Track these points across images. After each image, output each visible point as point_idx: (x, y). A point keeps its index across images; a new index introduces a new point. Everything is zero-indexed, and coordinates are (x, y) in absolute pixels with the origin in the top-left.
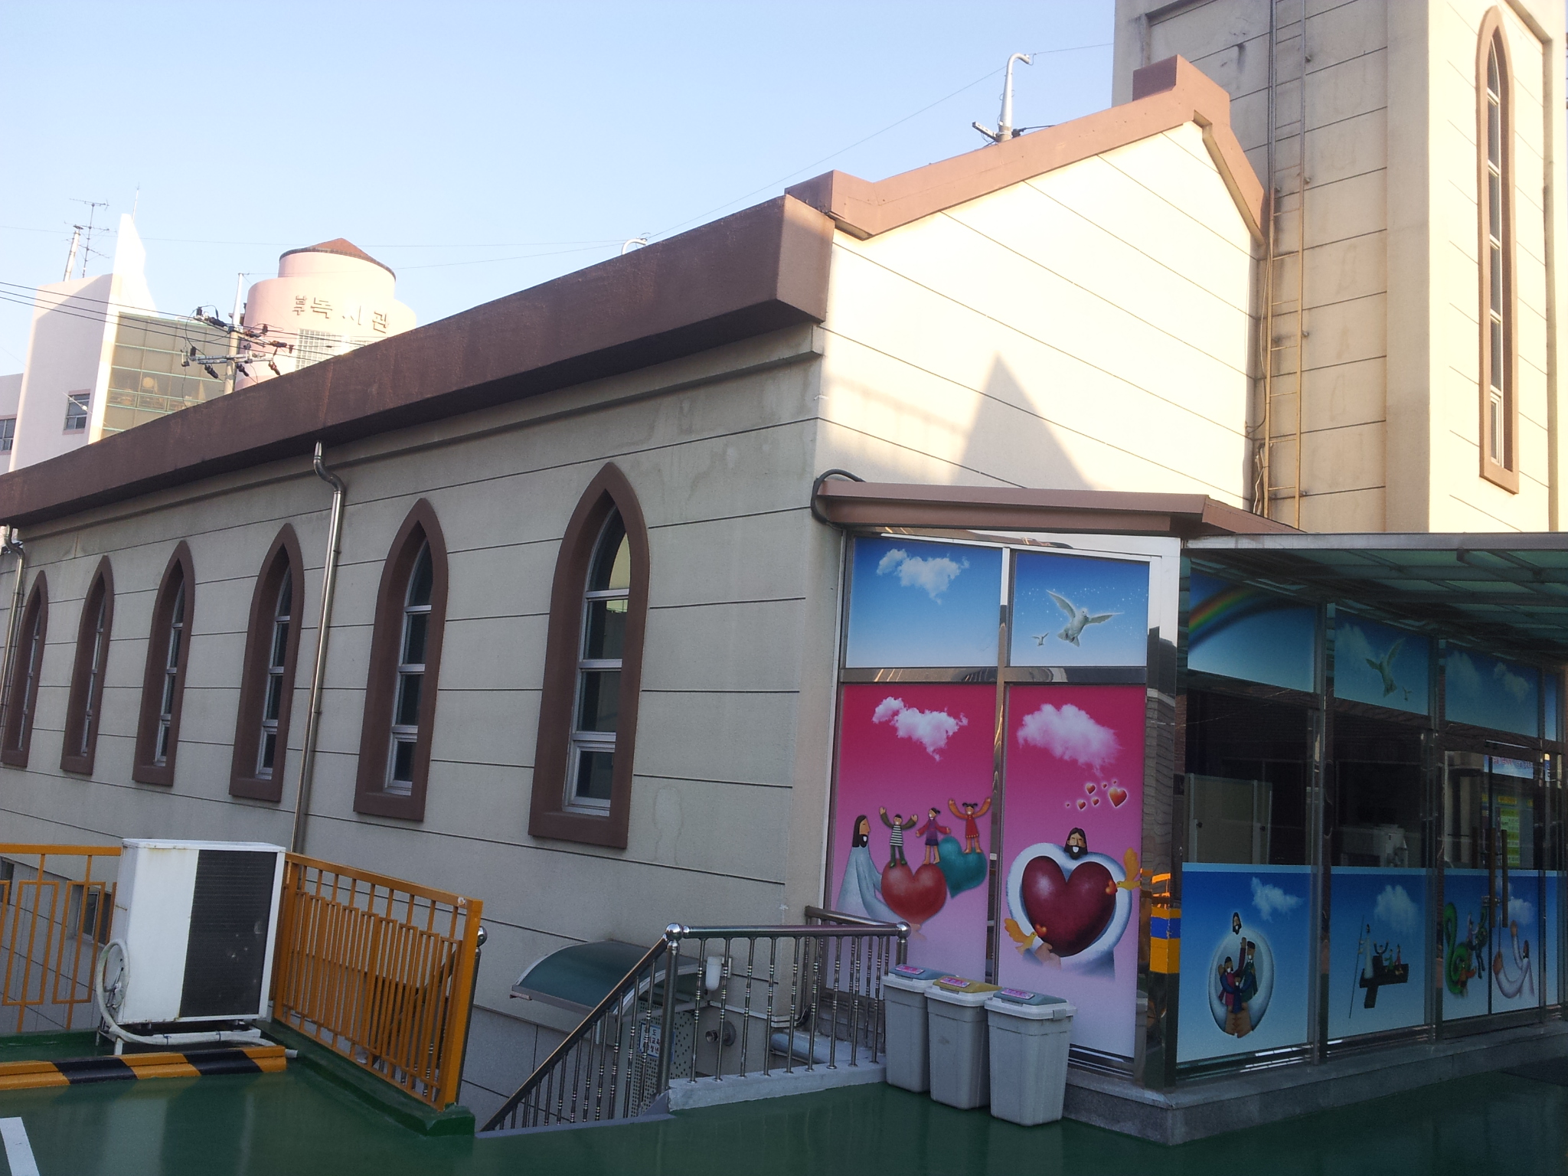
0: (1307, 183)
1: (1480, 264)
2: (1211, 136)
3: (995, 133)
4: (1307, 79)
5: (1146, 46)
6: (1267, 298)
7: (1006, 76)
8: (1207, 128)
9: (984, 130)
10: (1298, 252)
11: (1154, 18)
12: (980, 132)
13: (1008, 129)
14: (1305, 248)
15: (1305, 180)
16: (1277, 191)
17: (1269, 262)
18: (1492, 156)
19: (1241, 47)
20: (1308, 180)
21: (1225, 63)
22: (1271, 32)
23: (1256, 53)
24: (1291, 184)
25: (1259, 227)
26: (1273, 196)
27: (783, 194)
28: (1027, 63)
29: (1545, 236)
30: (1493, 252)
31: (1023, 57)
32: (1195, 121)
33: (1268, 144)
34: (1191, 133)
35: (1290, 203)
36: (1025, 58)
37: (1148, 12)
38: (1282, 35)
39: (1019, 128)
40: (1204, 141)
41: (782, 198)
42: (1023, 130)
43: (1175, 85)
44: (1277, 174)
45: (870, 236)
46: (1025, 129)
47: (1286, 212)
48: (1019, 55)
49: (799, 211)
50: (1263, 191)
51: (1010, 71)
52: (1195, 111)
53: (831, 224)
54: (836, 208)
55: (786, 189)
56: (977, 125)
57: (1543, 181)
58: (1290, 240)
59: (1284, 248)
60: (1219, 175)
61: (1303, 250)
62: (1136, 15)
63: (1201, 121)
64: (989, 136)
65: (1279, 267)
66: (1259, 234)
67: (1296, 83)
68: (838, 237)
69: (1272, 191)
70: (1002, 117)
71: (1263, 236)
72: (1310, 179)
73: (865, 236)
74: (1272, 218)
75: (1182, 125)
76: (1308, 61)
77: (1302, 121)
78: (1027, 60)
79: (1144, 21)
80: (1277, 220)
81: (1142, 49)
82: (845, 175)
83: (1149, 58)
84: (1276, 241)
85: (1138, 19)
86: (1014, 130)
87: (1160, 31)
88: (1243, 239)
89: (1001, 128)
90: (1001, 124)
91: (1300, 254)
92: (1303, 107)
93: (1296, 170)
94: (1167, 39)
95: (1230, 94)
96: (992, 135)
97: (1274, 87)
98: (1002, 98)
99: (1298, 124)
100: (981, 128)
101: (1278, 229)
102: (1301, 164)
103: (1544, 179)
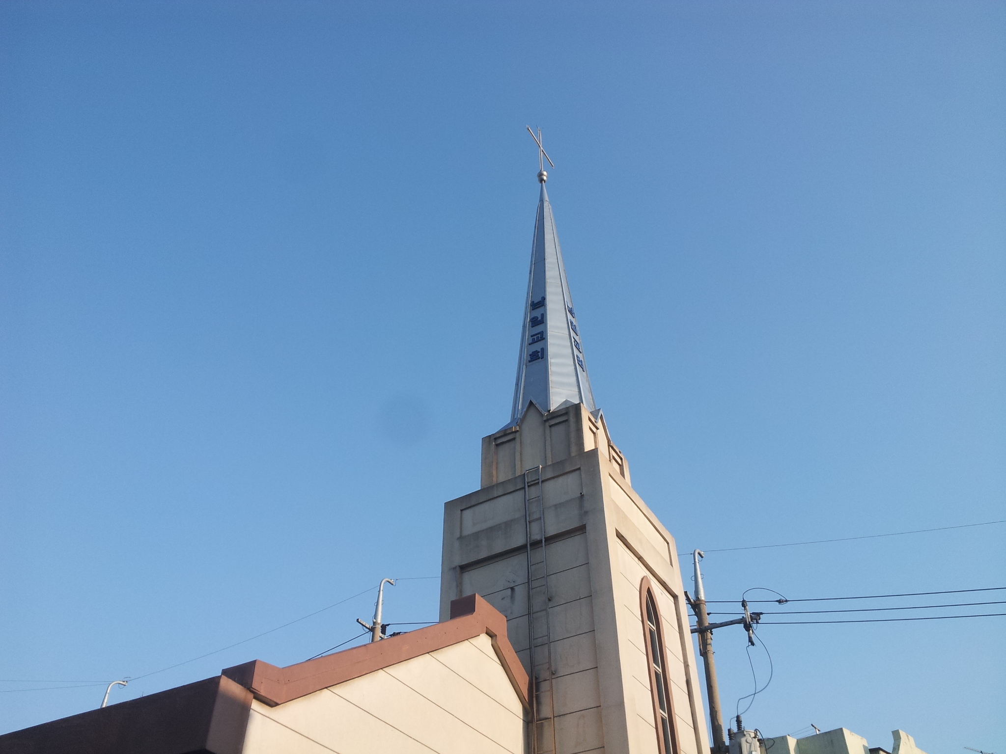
0: (554, 674)
1: (657, 728)
2: (496, 643)
3: (371, 626)
4: (550, 611)
5: (460, 585)
6: (534, 749)
7: (379, 591)
8: (494, 638)
9: (364, 624)
10: (551, 718)
11: (464, 568)
12: (361, 625)
13: (379, 624)
14: (555, 715)
15: (552, 673)
16: (536, 678)
17: (534, 725)
18: (655, 661)
19: (512, 589)
20: (554, 672)
21: (504, 598)
22: (528, 582)
23: (520, 592)
24: (545, 674)
25: (527, 701)
26: (534, 682)
27: (220, 675)
28: (392, 584)
29: (691, 710)
30: (663, 720)
31: (390, 581)
32: (487, 633)
33: (530, 648)
34: (484, 641)
35: (545, 686)
36: (391, 581)
37: (460, 564)
38: (535, 584)
39: (385, 624)
40: (492, 645)
41: (219, 677)
42: (388, 625)
43: (475, 611)
44: (536, 667)
45: (277, 704)
46: (389, 624)
47: (542, 692)
48: (387, 579)
49: (230, 686)
50: (528, 678)
51: (382, 589)
52: (487, 627)
53: (251, 696)
54: (255, 685)
55: (223, 670)
56: (359, 620)
57: (685, 676)
58: (546, 712)
59: (543, 715)
60: (502, 667)
61: (554, 717)
62: (454, 566)
63: (490, 632)
64: (367, 628)
65: (540, 728)
66: (527, 706)
67: (544, 613)
68: (255, 705)
69: (534, 678)
70: (375, 616)
71: (530, 706)
72: (555, 671)
73: (274, 704)
74: (534, 696)
75: (479, 635)
76: (549, 600)
77: (548, 636)
78: (392, 583)
79: (458, 569)
80: (538, 697)
81: (457, 586)
82: (264, 663)
83: (461, 592)
84: (538, 710)
85: (454, 568)
86: (383, 625)
87: (467, 577)
88: (517, 708)
89: (374, 623)
90: (375, 621)
91: (552, 720)
92: (548, 628)
93: (546, 666)
94: (472, 581)
95: (506, 617)
96: (368, 627)
97: (531, 614)
98: (376, 605)
99: (546, 638)
100: (362, 622)
101: (538, 703)
102: (550, 663)
103: (686, 675)
